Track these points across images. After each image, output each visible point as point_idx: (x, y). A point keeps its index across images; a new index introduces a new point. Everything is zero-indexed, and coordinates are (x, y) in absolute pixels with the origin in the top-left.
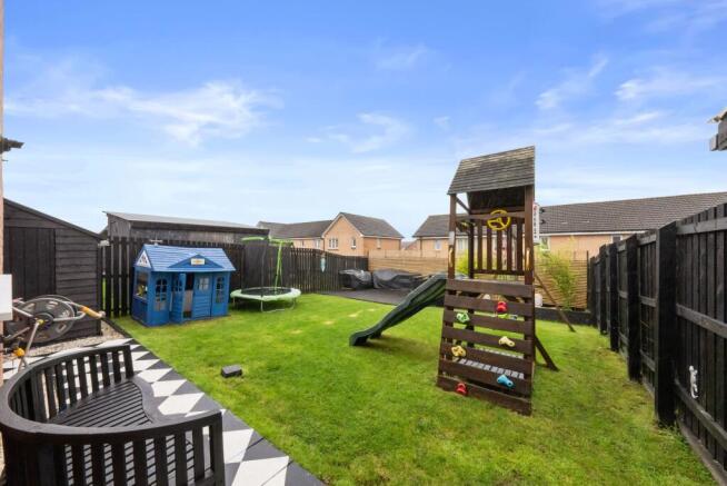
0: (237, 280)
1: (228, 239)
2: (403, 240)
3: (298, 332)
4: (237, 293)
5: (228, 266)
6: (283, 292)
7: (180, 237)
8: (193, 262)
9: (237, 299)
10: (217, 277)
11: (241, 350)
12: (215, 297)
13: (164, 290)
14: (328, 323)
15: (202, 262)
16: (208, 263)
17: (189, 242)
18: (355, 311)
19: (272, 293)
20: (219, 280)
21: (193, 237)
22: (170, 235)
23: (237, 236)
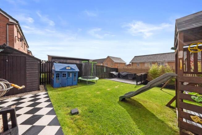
0: (80, 74)
1: (78, 62)
2: (126, 64)
3: (99, 93)
4: (80, 78)
5: (77, 70)
6: (93, 78)
7: (65, 61)
8: (67, 68)
9: (80, 80)
10: (74, 73)
11: (79, 99)
12: (73, 79)
13: (59, 76)
14: (108, 90)
15: (70, 68)
16: (71, 69)
17: (67, 63)
18: (116, 85)
19: (90, 78)
20: (75, 74)
21: (68, 61)
22: (62, 61)
23: (81, 61)
